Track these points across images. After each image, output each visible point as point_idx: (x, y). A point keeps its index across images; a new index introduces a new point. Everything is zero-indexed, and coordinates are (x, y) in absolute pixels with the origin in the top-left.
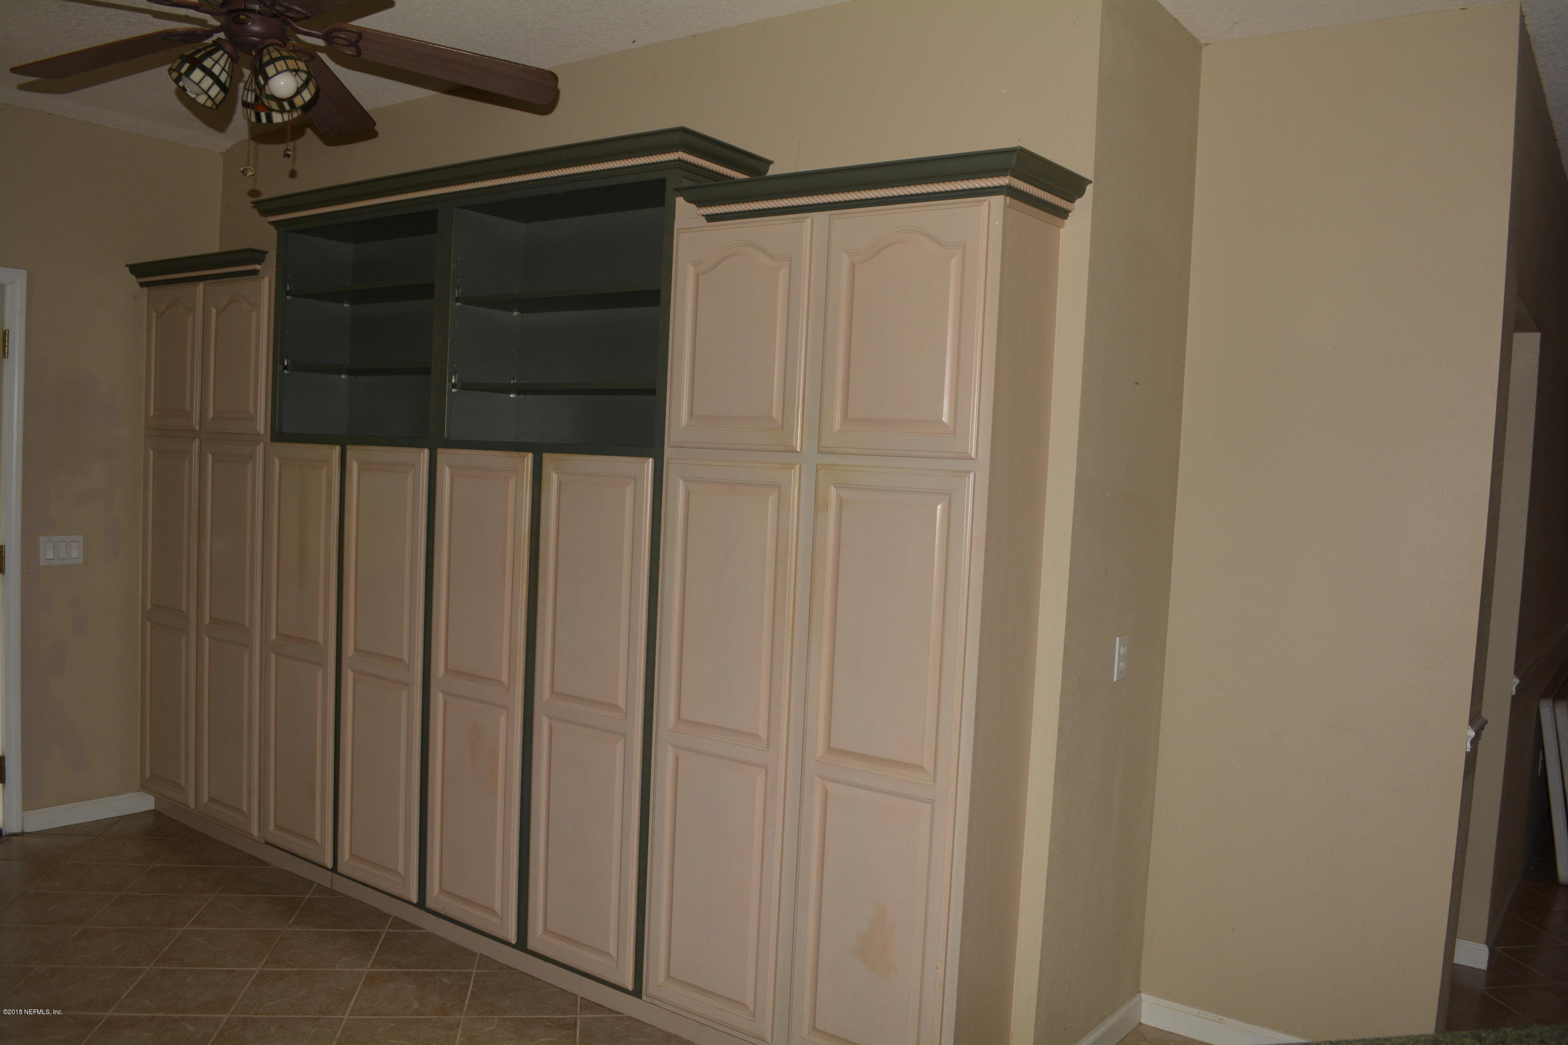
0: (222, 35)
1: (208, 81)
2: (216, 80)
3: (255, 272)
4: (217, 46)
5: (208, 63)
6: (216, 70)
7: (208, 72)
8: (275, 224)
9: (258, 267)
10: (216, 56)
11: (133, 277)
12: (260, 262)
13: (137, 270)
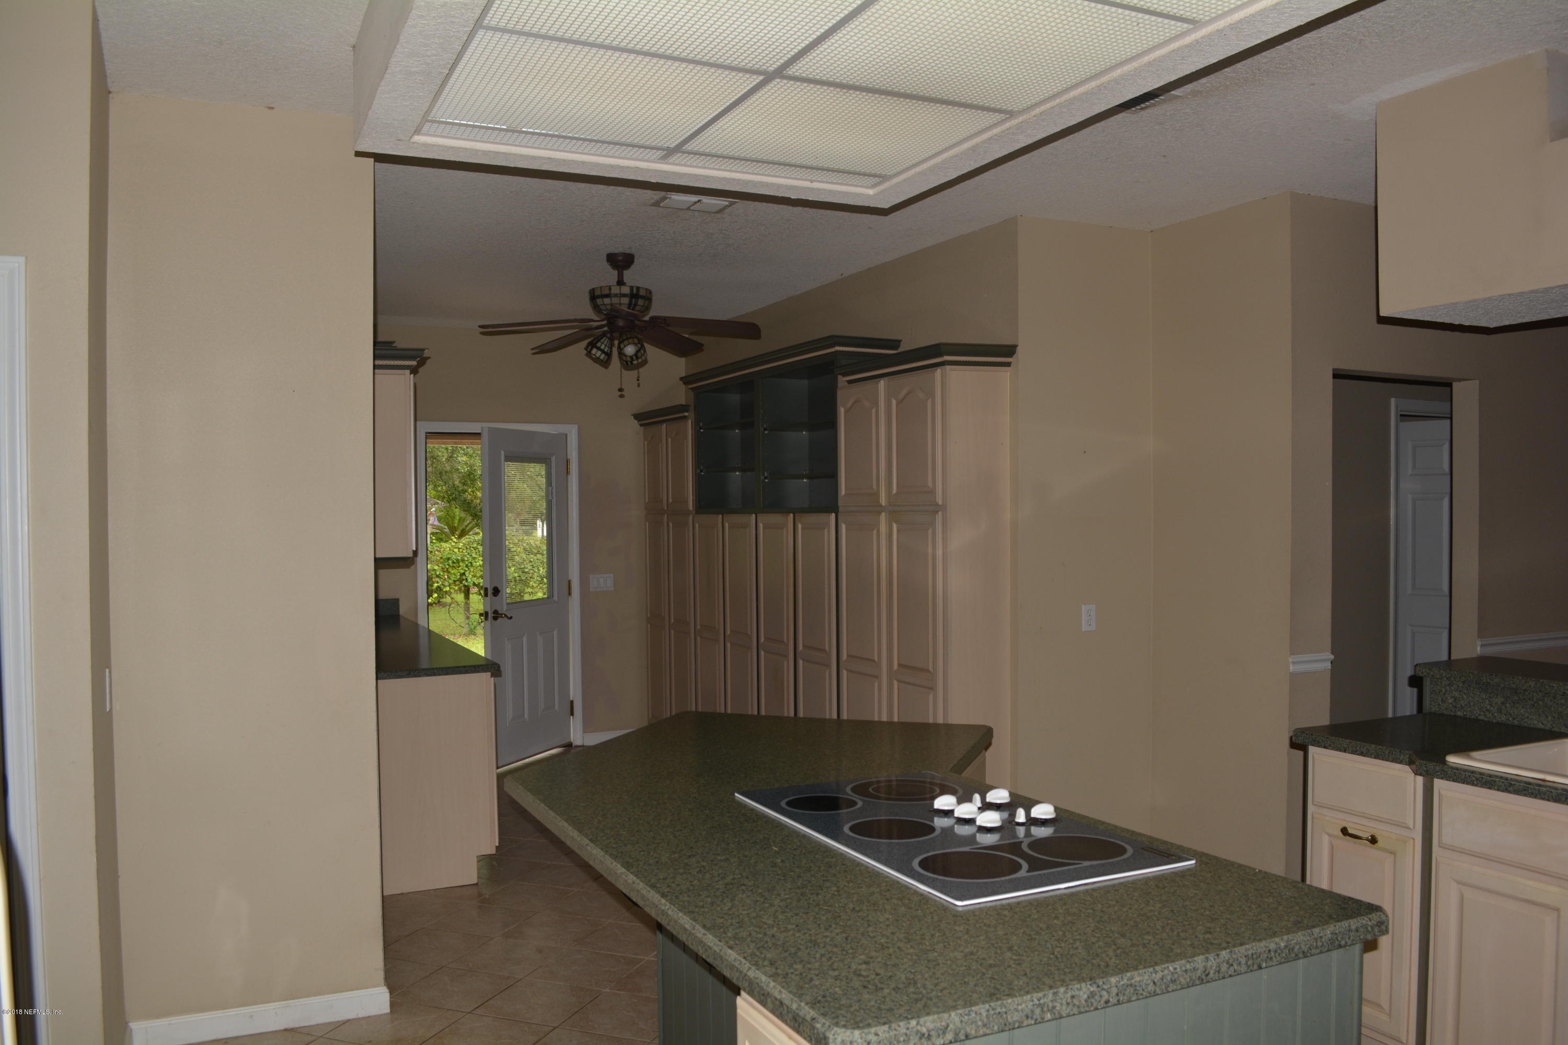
0: (606, 329)
1: (599, 353)
2: (603, 352)
3: (685, 417)
4: (604, 335)
5: (599, 344)
6: (602, 347)
7: (599, 349)
8: (692, 389)
9: (686, 414)
10: (602, 341)
11: (636, 421)
12: (687, 411)
13: (637, 417)
